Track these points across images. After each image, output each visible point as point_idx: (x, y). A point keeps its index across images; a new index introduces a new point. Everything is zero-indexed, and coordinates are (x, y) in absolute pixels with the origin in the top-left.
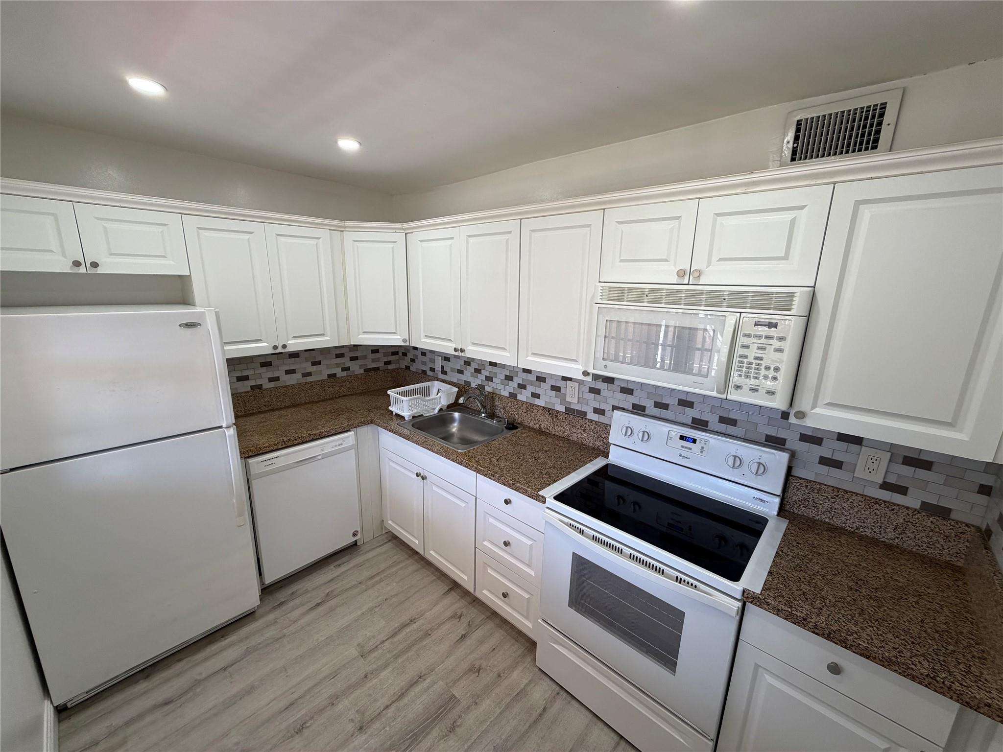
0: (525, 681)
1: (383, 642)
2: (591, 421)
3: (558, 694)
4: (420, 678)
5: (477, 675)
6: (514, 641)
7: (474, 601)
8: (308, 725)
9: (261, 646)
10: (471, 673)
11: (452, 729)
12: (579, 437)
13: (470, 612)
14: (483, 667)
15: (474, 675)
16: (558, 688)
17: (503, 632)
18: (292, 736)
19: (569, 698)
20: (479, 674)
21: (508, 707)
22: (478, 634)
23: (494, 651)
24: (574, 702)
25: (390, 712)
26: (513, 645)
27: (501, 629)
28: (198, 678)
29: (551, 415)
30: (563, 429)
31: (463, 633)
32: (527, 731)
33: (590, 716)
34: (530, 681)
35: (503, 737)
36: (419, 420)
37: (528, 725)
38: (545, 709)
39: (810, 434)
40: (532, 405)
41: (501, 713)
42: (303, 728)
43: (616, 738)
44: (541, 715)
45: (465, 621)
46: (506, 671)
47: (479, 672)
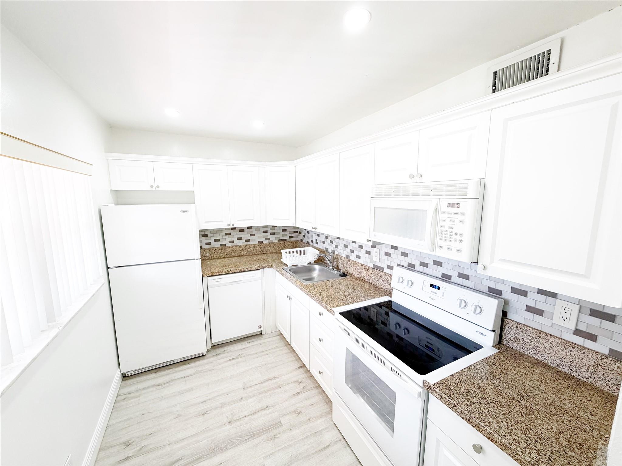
0: (323, 427)
1: (256, 385)
2: (386, 273)
3: (340, 440)
4: (267, 407)
5: (297, 415)
6: (326, 403)
7: (311, 376)
8: (208, 413)
9: (203, 371)
10: (294, 413)
11: (273, 438)
12: (379, 284)
13: (306, 382)
14: (302, 412)
15: (295, 415)
16: (341, 437)
17: (321, 397)
18: (200, 416)
19: (346, 445)
20: (298, 415)
21: (307, 437)
22: (307, 394)
23: (312, 406)
24: (348, 448)
25: (246, 419)
26: (324, 405)
27: (321, 395)
28: (174, 378)
29: (365, 269)
30: (371, 278)
31: (299, 391)
32: (313, 454)
33: (356, 459)
34: (326, 428)
35: (298, 452)
36: (294, 267)
37: (315, 450)
38: (328, 446)
39: (518, 287)
40: (356, 262)
41: (302, 439)
42: (205, 413)
44: (325, 448)
45: (302, 385)
46: (314, 418)
47: (299, 414)
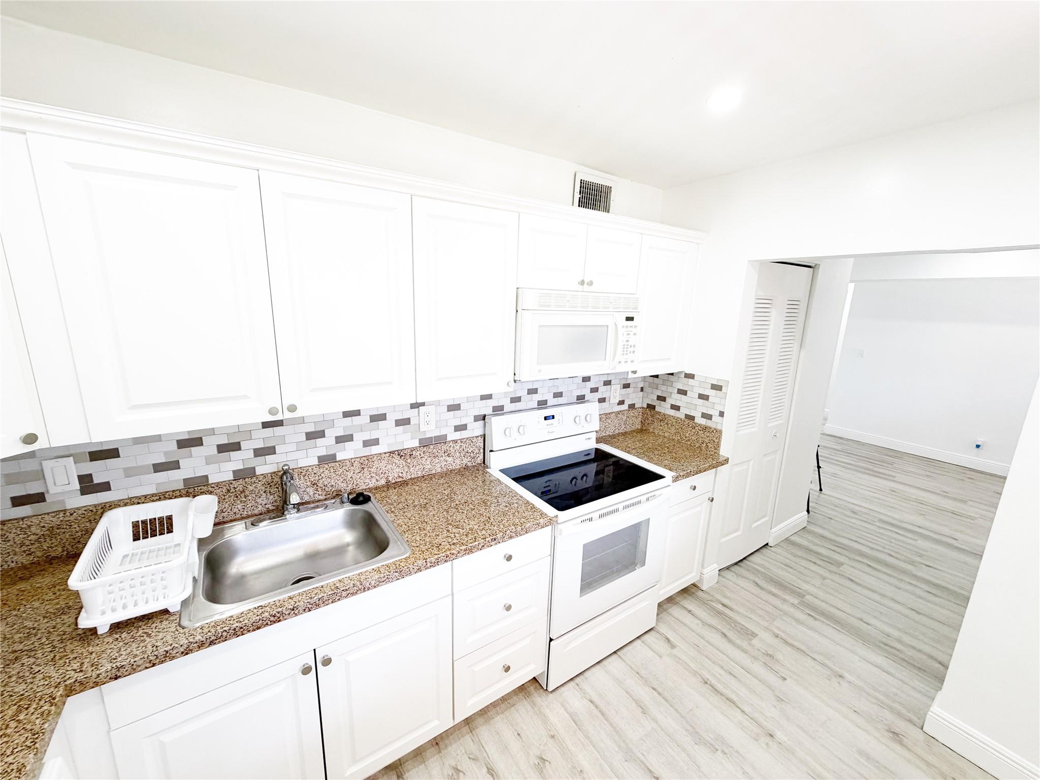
0: (562, 711)
3: (577, 685)
5: (547, 763)
6: (513, 708)
7: (437, 744)
10: (544, 771)
13: (455, 755)
14: (539, 753)
15: (548, 767)
16: (572, 683)
17: (498, 718)
19: (581, 677)
20: (547, 761)
21: (587, 737)
22: (492, 750)
23: (521, 734)
24: (587, 674)
26: (517, 711)
27: (493, 718)
29: (403, 458)
31: (485, 770)
32: (611, 724)
33: (598, 667)
34: (563, 706)
35: (617, 749)
37: (606, 722)
38: (591, 702)
41: (594, 746)
43: (614, 656)
44: (597, 707)
45: (466, 765)
46: (549, 727)
47: (544, 760)
